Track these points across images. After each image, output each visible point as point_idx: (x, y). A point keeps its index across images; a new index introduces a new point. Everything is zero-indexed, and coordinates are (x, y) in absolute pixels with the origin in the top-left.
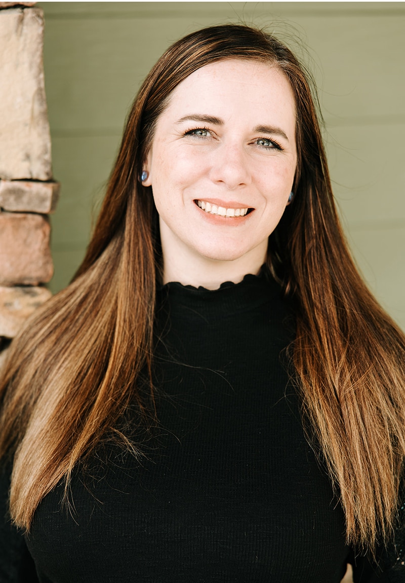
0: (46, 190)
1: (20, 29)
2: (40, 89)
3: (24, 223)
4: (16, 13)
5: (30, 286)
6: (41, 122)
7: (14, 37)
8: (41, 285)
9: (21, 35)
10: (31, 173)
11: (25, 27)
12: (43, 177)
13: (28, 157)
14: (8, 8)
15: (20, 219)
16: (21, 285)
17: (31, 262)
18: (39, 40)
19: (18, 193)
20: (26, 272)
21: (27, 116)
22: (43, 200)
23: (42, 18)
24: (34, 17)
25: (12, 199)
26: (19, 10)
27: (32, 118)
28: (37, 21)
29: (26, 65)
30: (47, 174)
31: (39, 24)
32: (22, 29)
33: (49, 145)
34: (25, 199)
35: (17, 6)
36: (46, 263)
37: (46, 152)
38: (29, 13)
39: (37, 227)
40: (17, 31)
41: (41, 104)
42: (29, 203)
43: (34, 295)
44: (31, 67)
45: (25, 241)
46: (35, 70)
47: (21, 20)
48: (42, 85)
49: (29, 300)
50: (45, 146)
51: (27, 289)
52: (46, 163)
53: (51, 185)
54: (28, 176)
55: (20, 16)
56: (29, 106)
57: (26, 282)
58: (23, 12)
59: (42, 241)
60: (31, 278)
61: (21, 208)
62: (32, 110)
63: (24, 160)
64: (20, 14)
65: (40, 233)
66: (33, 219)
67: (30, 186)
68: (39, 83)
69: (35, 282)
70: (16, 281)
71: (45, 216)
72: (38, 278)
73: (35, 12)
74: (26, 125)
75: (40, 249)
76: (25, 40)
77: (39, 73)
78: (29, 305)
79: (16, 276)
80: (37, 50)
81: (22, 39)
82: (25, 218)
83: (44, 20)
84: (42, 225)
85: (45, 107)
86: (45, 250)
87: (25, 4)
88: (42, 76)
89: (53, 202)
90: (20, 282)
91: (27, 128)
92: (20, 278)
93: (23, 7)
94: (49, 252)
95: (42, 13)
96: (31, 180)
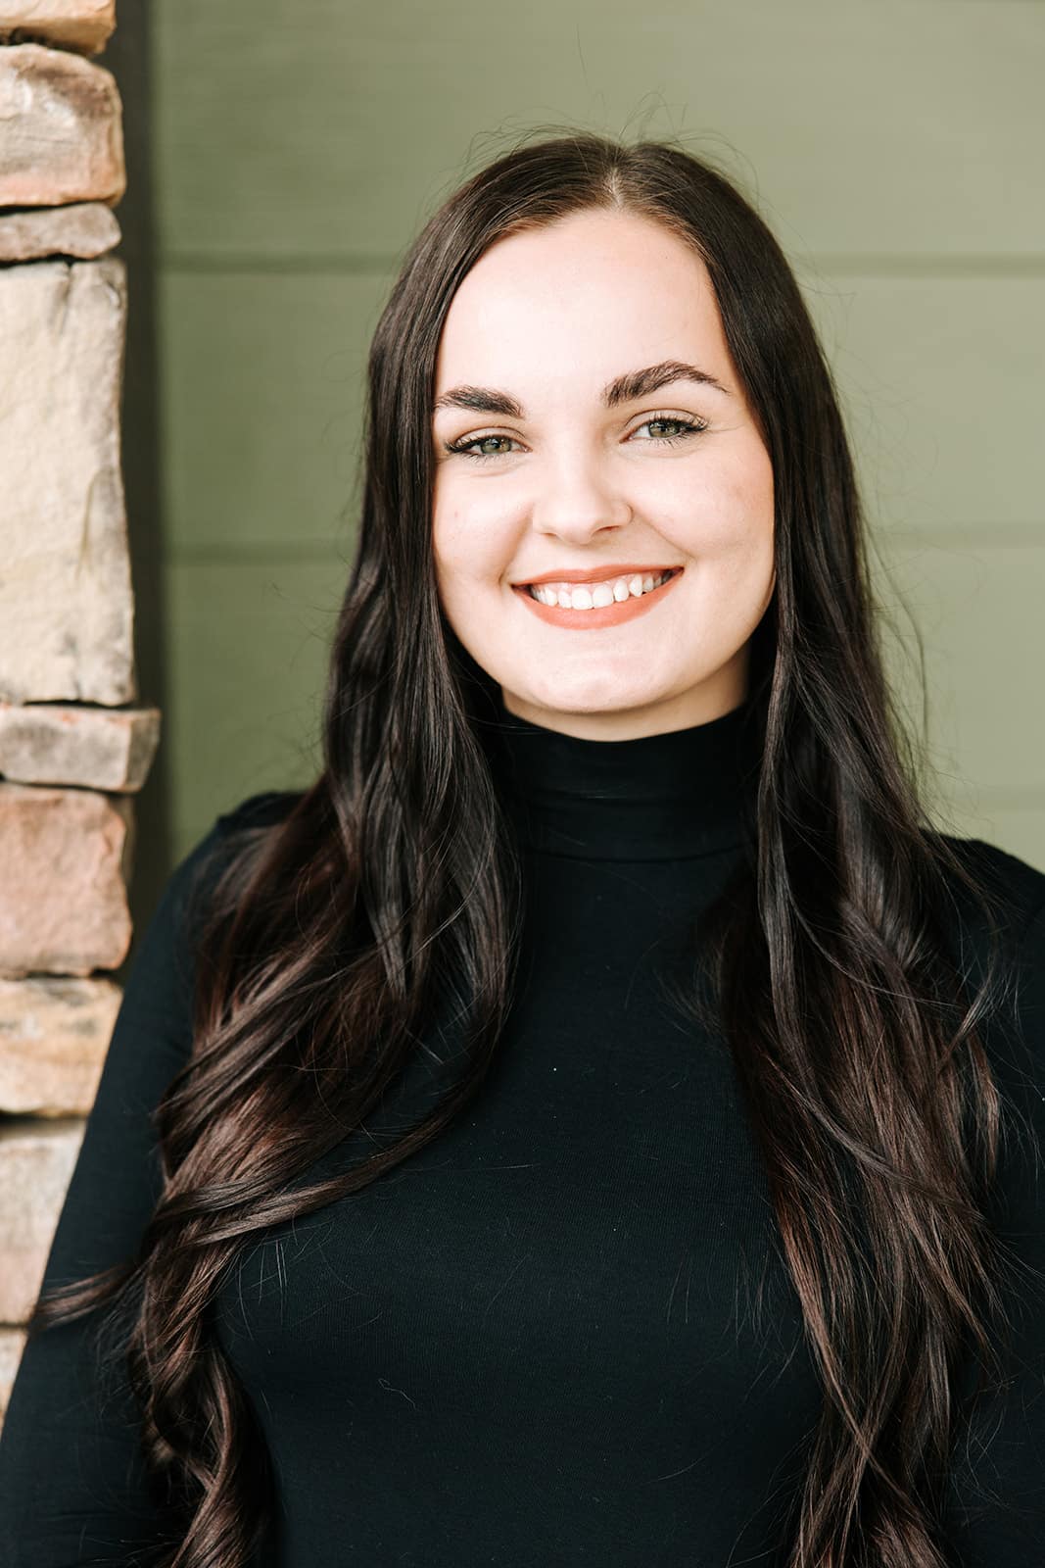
0: (116, 731)
1: (59, 317)
2: (107, 472)
3: (52, 813)
4: (53, 274)
5: (66, 976)
6: (108, 556)
7: (43, 336)
8: (98, 974)
9: (62, 332)
10: (77, 686)
11: (73, 313)
12: (110, 697)
13: (70, 644)
14: (32, 261)
15: (45, 805)
16: (41, 974)
17: (72, 917)
18: (110, 346)
19: (42, 739)
20: (58, 943)
21: (71, 541)
22: (106, 756)
23: (119, 294)
24: (99, 286)
25: (25, 751)
26: (60, 267)
27: (85, 543)
28: (108, 297)
29: (74, 409)
30: (121, 689)
31: (110, 302)
32: (66, 315)
33: (128, 614)
34: (60, 753)
35: (54, 257)
36: (110, 921)
37: (120, 634)
38: (85, 275)
39: (89, 826)
40: (51, 321)
41: (110, 510)
42: (69, 764)
43: (78, 1001)
44: (85, 414)
45: (57, 861)
46: (96, 422)
47: (65, 294)
48: (115, 459)
49: (63, 1013)
50: (119, 615)
51: (60, 986)
52: (115, 661)
53: (130, 716)
54: (71, 695)
55: (61, 284)
56: (78, 517)
57: (59, 968)
58: (68, 274)
59: (103, 860)
60: (70, 958)
61: (49, 775)
62: (87, 524)
63: (62, 653)
64: (65, 279)
65: (97, 839)
66: (80, 805)
67: (72, 722)
68: (107, 456)
69: (83, 971)
70: (31, 966)
71: (112, 797)
72: (88, 957)
73: (101, 273)
74: (69, 563)
75: (95, 885)
76: (73, 345)
77: (108, 431)
78: (63, 1027)
79: (31, 952)
80: (104, 370)
81: (65, 342)
82: (57, 803)
83: (124, 295)
84: (105, 820)
85: (119, 515)
86: (110, 885)
87: (77, 252)
88: (114, 438)
89: (133, 762)
90: (41, 967)
91: (71, 571)
92: (41, 957)
93: (70, 259)
94: (120, 891)
95: (120, 276)
96: (77, 703)
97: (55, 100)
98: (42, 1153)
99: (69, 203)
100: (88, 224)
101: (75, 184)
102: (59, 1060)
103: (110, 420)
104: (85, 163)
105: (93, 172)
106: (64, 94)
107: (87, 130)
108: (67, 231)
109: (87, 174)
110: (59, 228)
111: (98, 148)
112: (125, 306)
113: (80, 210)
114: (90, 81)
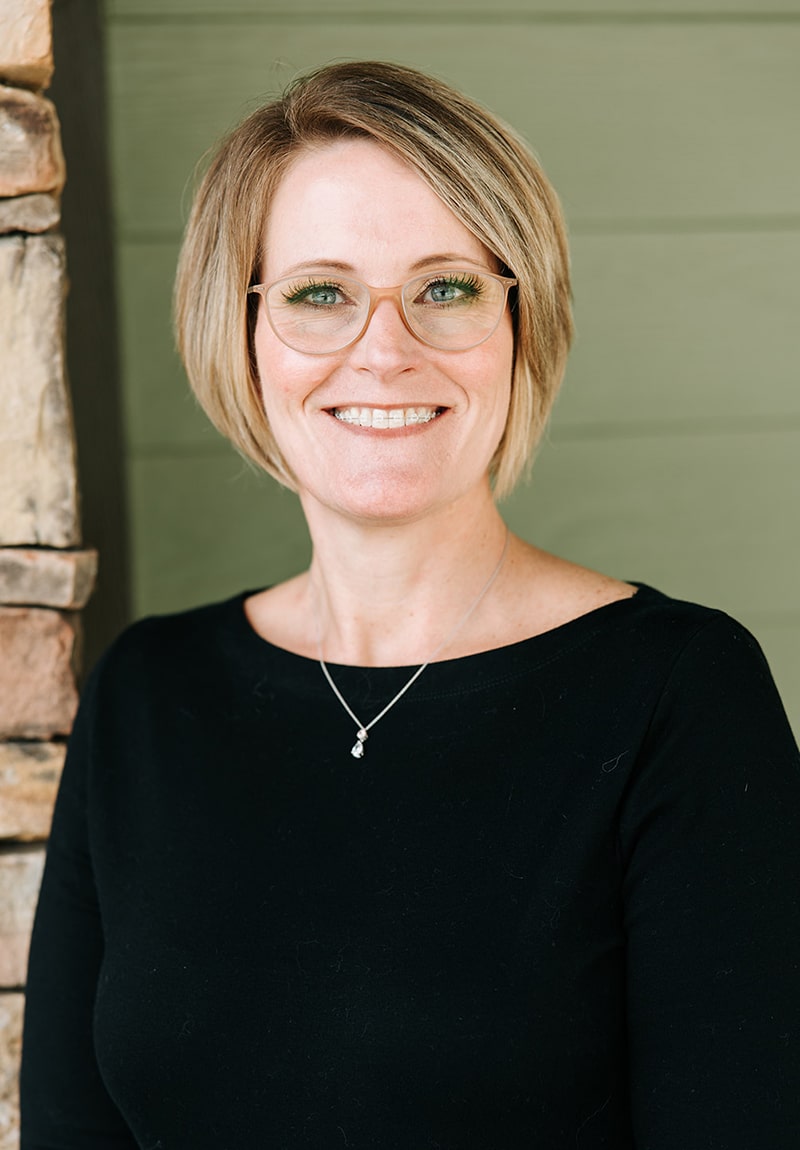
0: (65, 566)
1: (17, 275)
2: (53, 383)
3: (22, 625)
4: (12, 245)
5: (36, 741)
6: (57, 442)
7: (7, 289)
8: (57, 738)
9: (20, 284)
10: (36, 534)
11: (27, 272)
12: (60, 542)
13: (31, 505)
15: (16, 619)
16: (22, 740)
17: (38, 698)
18: (54, 294)
19: (13, 572)
20: (28, 716)
21: (30, 431)
22: (58, 583)
23: (59, 256)
24: (45, 253)
25: (1, 580)
26: (17, 239)
27: (40, 433)
28: (51, 260)
29: (29, 339)
30: (67, 535)
31: (53, 263)
32: (22, 273)
33: (71, 482)
34: (25, 581)
35: (13, 232)
36: (64, 700)
37: (65, 496)
38: (36, 245)
39: (48, 633)
40: (12, 278)
41: (57, 410)
42: (33, 588)
43: (43, 757)
44: (37, 342)
45: (25, 658)
46: (45, 347)
47: (20, 258)
48: (59, 373)
49: (33, 766)
50: (64, 485)
51: (30, 747)
52: (64, 515)
53: (75, 556)
54: (31, 540)
55: (18, 252)
56: (34, 414)
57: (30, 734)
58: (24, 245)
59: (59, 656)
60: (37, 727)
61: (18, 597)
62: (40, 420)
63: (25, 511)
64: (19, 248)
65: (54, 644)
66: (41, 618)
67: (33, 558)
68: (52, 371)
69: (45, 735)
70: (10, 733)
71: (65, 613)
72: (49, 726)
73: (47, 243)
74: (28, 446)
75: (53, 675)
76: (28, 294)
77: (53, 353)
78: (34, 776)
79: (9, 722)
80: (49, 311)
81: (22, 292)
82: (25, 617)
83: (64, 258)
84: (59, 629)
85: (64, 414)
86: (64, 674)
87: (30, 228)
88: (58, 358)
89: (78, 587)
90: (17, 734)
91: (30, 453)
92: (17, 727)
93: (24, 234)
94: (70, 679)
95: (60, 245)
96: (37, 547)
97: (11, 123)
98: (20, 866)
99: (22, 195)
100: (38, 210)
101: (26, 182)
102: (31, 799)
103: (55, 347)
104: (32, 166)
105: (39, 172)
106: (17, 118)
107: (33, 143)
108: (22, 214)
109: (34, 173)
110: (16, 212)
111: (41, 156)
112: (64, 266)
113: (30, 199)
114: (35, 108)
